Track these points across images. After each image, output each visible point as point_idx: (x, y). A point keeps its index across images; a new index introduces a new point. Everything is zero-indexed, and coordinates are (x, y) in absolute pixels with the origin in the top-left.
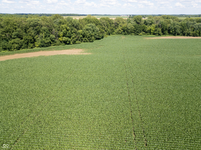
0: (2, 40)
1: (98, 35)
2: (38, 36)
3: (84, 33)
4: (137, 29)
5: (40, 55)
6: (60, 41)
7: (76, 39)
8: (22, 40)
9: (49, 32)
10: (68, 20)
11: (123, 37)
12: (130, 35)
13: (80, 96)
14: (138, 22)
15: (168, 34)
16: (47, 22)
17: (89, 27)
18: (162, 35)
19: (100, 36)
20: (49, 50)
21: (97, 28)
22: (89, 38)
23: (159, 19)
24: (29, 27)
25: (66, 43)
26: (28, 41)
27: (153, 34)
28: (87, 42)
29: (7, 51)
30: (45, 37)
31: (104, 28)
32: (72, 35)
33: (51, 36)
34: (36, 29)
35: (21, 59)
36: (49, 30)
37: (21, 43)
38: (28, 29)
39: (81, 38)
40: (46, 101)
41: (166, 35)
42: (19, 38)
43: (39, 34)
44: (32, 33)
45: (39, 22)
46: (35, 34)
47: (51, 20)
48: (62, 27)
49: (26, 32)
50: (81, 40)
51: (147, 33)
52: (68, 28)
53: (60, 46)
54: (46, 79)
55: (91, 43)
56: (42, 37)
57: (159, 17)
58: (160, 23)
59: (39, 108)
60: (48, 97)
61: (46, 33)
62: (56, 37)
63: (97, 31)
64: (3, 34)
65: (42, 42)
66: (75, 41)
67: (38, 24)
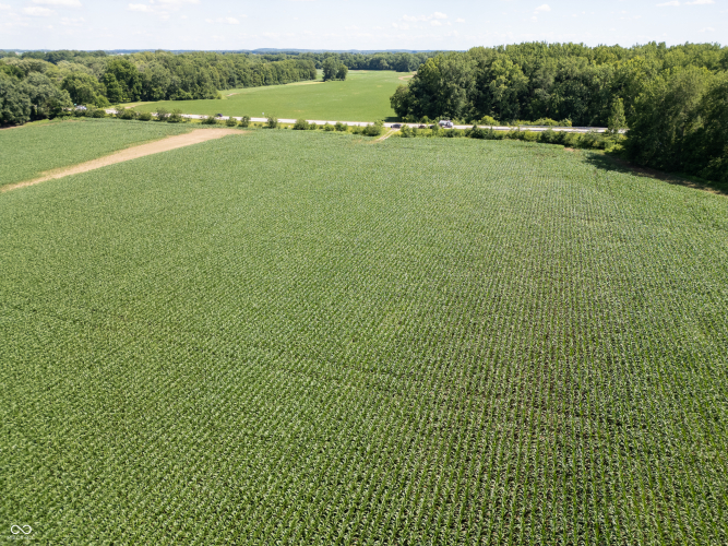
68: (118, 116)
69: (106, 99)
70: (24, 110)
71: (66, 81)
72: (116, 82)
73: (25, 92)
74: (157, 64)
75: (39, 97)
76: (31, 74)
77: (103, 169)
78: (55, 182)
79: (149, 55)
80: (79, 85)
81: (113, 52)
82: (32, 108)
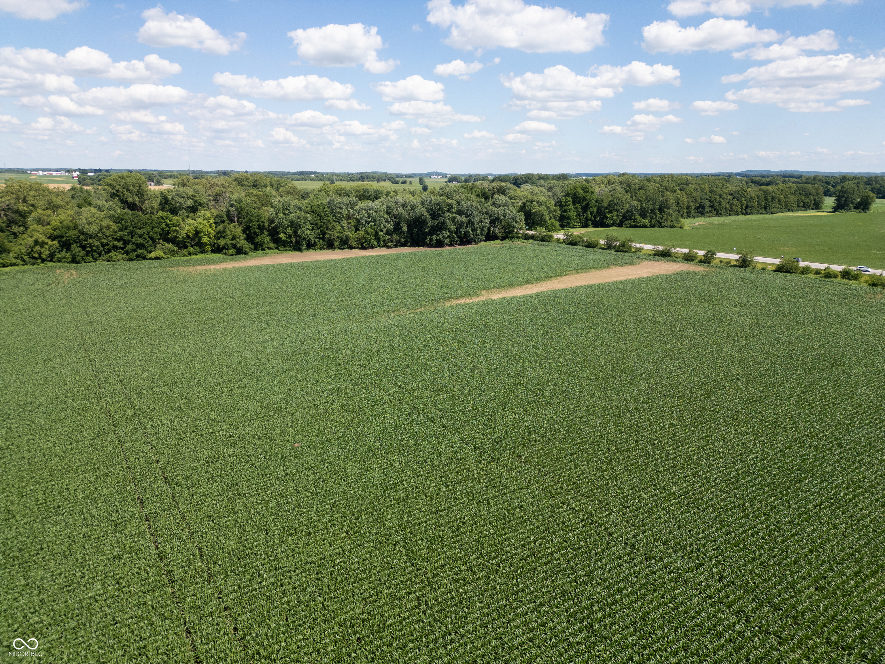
4: (132, 234)
11: (66, 274)
12: (101, 264)
14: (130, 200)
15: (271, 245)
18: (252, 250)
23: (225, 187)
27: (213, 251)
41: (267, 251)
51: (186, 247)
57: (222, 180)
58: (232, 206)
68: (565, 241)
69: (557, 224)
70: (482, 230)
71: (524, 204)
72: (571, 207)
73: (487, 213)
74: (619, 188)
75: (497, 219)
76: (496, 196)
77: (538, 295)
78: (492, 302)
79: (611, 177)
80: (535, 208)
81: (576, 176)
82: (489, 229)
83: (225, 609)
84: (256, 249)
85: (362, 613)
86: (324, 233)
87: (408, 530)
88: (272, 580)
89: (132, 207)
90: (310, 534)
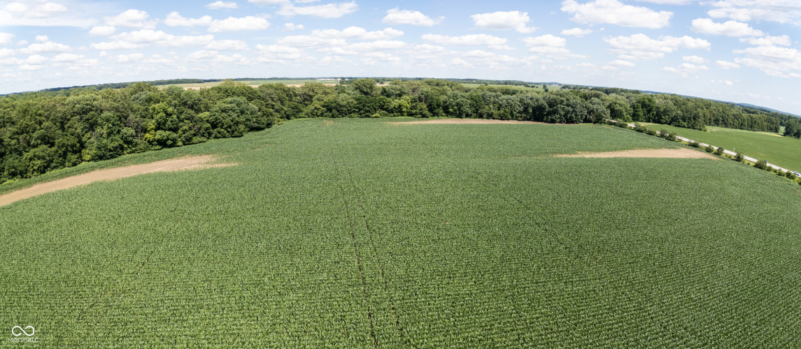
0: (11, 153)
1: (254, 120)
2: (91, 134)
3: (216, 119)
4: (364, 106)
5: (94, 180)
6: (149, 141)
7: (192, 132)
8: (54, 149)
9: (119, 123)
10: (170, 92)
11: (328, 123)
12: (346, 119)
13: (206, 285)
14: (365, 90)
15: (443, 114)
16: (115, 101)
17: (229, 105)
18: (431, 116)
19: (263, 124)
20: (117, 166)
21: (253, 106)
22: (229, 129)
23: (419, 85)
24: (72, 116)
25: (163, 143)
26: (67, 149)
27: (408, 115)
28: (224, 137)
29: (17, 180)
30: (109, 134)
31: (273, 105)
32: (181, 124)
33: (124, 130)
34: (88, 120)
35: (47, 196)
36: (120, 118)
37: (49, 155)
38: (69, 120)
39: (206, 130)
40: (101, 308)
41: (440, 117)
42: (46, 144)
43: (93, 130)
44: (76, 129)
45: (95, 103)
46: (85, 130)
47: (125, 96)
48: (154, 109)
49: (62, 128)
50: (206, 135)
51: (393, 113)
52: (170, 109)
53: (145, 153)
54: (105, 244)
55: (237, 139)
56: (101, 135)
57: (418, 82)
58: (422, 94)
59: (81, 330)
60: (109, 294)
61: (110, 125)
62: (137, 132)
63: (252, 113)
64: (14, 139)
65: (99, 148)
66: (191, 138)
67: (93, 107)
68: (635, 129)
69: (631, 118)
70: (582, 116)
71: (611, 104)
72: (641, 109)
73: (586, 107)
74: (670, 102)
75: (592, 111)
76: (593, 98)
77: (615, 159)
78: (584, 159)
79: (666, 95)
80: (618, 107)
81: (644, 92)
82: (586, 116)
83: (393, 309)
84: (434, 116)
85: (480, 335)
86: (477, 110)
87: (516, 290)
88: (423, 299)
89: (366, 94)
90: (450, 278)
